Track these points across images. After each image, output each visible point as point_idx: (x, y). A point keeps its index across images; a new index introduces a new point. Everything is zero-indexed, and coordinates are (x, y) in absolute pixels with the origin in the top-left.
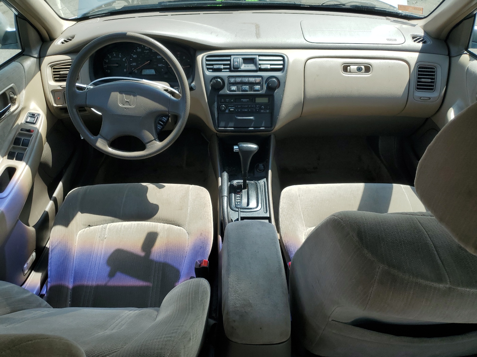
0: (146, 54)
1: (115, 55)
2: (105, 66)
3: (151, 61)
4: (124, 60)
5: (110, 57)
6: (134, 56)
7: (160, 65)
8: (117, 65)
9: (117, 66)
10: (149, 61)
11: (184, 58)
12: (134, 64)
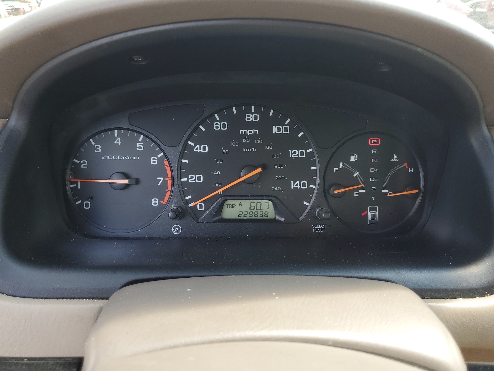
0: (245, 140)
1: (118, 141)
2: (72, 183)
3: (264, 167)
4: (154, 161)
5: (99, 149)
6: (198, 149)
7: (296, 185)
8: (126, 182)
9: (126, 187)
10: (259, 170)
11: (395, 159)
12: (195, 178)
